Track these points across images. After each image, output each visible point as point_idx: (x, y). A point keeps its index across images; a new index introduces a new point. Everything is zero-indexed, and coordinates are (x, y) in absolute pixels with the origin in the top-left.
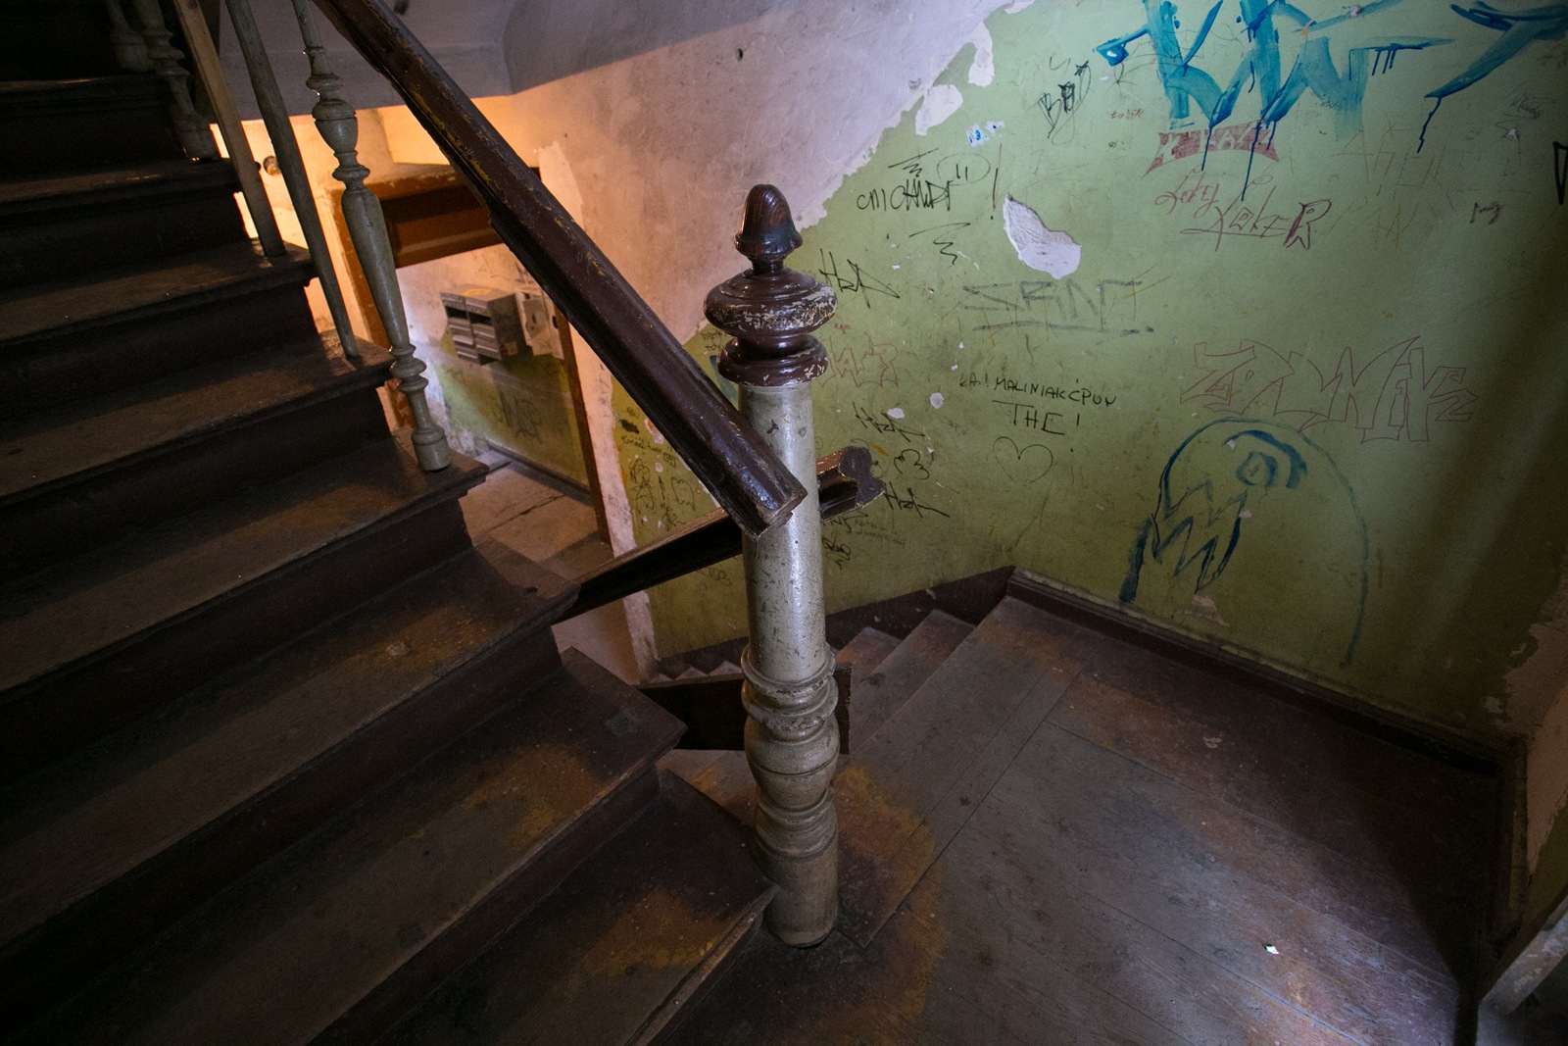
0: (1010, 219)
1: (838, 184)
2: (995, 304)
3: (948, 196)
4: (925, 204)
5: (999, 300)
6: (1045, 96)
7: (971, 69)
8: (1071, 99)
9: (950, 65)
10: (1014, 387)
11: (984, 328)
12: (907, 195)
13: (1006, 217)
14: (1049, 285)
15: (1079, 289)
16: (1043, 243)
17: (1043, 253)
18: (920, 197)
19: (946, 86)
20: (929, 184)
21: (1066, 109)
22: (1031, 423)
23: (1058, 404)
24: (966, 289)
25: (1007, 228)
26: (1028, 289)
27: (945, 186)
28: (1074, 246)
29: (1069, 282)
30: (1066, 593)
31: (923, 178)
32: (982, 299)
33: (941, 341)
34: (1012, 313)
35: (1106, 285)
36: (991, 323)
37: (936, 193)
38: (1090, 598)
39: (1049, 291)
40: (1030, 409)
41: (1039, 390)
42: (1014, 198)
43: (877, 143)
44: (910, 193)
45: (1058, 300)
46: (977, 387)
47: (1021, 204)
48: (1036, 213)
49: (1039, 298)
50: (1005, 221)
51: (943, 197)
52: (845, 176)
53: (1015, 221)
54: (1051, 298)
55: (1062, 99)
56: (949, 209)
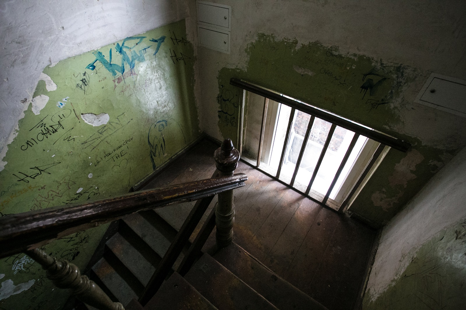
1: (6, 149)
4: (54, 132)
5: (94, 139)
6: (78, 85)
7: (47, 87)
8: (86, 82)
9: (36, 89)
10: (110, 154)
11: (93, 149)
14: (105, 127)
15: (113, 122)
16: (97, 119)
17: (99, 121)
18: (50, 132)
19: (39, 96)
20: (51, 126)
21: (86, 85)
22: (118, 158)
23: (122, 148)
24: (82, 144)
25: (86, 122)
26: (100, 131)
27: (58, 123)
28: (106, 114)
29: (110, 123)
30: (145, 179)
31: (47, 126)
32: (89, 143)
33: (83, 162)
34: (99, 139)
35: (118, 118)
36: (95, 146)
37: (55, 127)
38: (150, 175)
40: (116, 155)
41: (116, 150)
43: (18, 126)
44: (45, 133)
46: (100, 162)
47: (86, 114)
48: (91, 113)
49: (104, 131)
50: (84, 120)
51: (59, 126)
52: (8, 145)
53: (87, 119)
54: (107, 129)
55: (83, 83)
56: (63, 129)
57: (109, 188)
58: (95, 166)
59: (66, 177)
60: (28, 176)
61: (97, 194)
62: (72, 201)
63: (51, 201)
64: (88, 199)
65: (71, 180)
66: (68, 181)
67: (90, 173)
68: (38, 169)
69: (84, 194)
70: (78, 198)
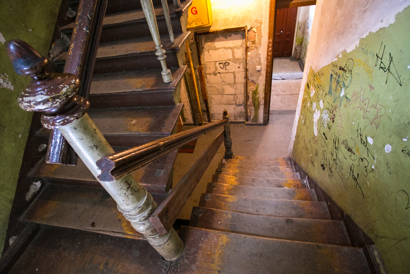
33: (407, 122)
57: (373, 192)
58: (402, 151)
59: (383, 110)
60: (381, 59)
61: (366, 171)
62: (359, 136)
63: (360, 108)
64: (362, 159)
65: (381, 119)
66: (379, 115)
67: (391, 145)
68: (390, 63)
69: (367, 149)
70: (363, 142)
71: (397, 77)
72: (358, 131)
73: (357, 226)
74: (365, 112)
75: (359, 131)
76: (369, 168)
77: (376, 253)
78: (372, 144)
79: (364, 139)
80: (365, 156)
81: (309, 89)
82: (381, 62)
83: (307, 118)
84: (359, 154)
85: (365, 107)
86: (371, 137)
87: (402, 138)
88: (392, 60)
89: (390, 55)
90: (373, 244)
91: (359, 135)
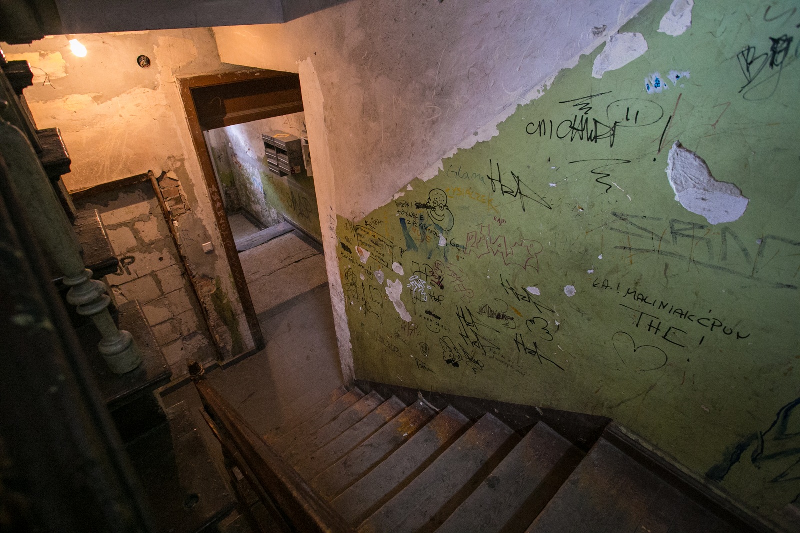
0: (674, 163)
1: (512, 111)
2: (640, 232)
3: (614, 135)
4: (589, 139)
5: (646, 230)
6: (749, 49)
7: (664, 18)
8: (782, 54)
9: (640, 13)
10: (644, 300)
11: (625, 248)
12: (574, 128)
13: (670, 162)
14: (702, 227)
15: (736, 237)
16: (705, 190)
17: (703, 199)
18: (585, 133)
19: (631, 34)
20: (596, 122)
21: (772, 64)
22: (653, 330)
23: (685, 323)
24: (615, 214)
25: (669, 172)
26: (677, 226)
27: (612, 125)
28: (741, 198)
29: (726, 229)
30: (656, 454)
31: (591, 116)
32: (629, 226)
33: (582, 249)
34: (657, 243)
35: (769, 240)
36: (633, 246)
37: (601, 130)
38: (677, 465)
39: (700, 233)
40: (654, 319)
41: (668, 308)
42: (684, 145)
43: (552, 81)
44: (576, 127)
45: (709, 242)
46: (608, 290)
47: (690, 152)
48: (704, 162)
49: (688, 236)
50: (668, 164)
51: (609, 135)
52: (519, 106)
53: (678, 166)
54: (701, 238)
55: (770, 53)
56: (612, 146)
57: (574, 355)
58: (594, 285)
59: (536, 245)
60: (500, 181)
61: (548, 333)
62: (510, 291)
63: (492, 253)
64: (531, 321)
65: (539, 257)
66: (532, 253)
67: (573, 285)
68: (519, 185)
69: (533, 304)
70: (521, 297)
71: (538, 199)
72: (503, 285)
73: (570, 413)
74: (505, 255)
75: (506, 284)
76: (550, 327)
77: (624, 430)
78: (539, 294)
79: (521, 291)
80: (535, 313)
81: (351, 253)
82: (502, 185)
83: (369, 300)
84: (522, 316)
85: (503, 249)
86: (534, 286)
87: (586, 270)
88: (519, 181)
89: (513, 174)
90: (611, 420)
91: (508, 290)
